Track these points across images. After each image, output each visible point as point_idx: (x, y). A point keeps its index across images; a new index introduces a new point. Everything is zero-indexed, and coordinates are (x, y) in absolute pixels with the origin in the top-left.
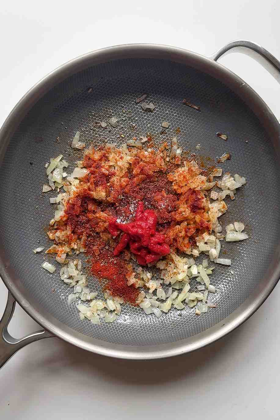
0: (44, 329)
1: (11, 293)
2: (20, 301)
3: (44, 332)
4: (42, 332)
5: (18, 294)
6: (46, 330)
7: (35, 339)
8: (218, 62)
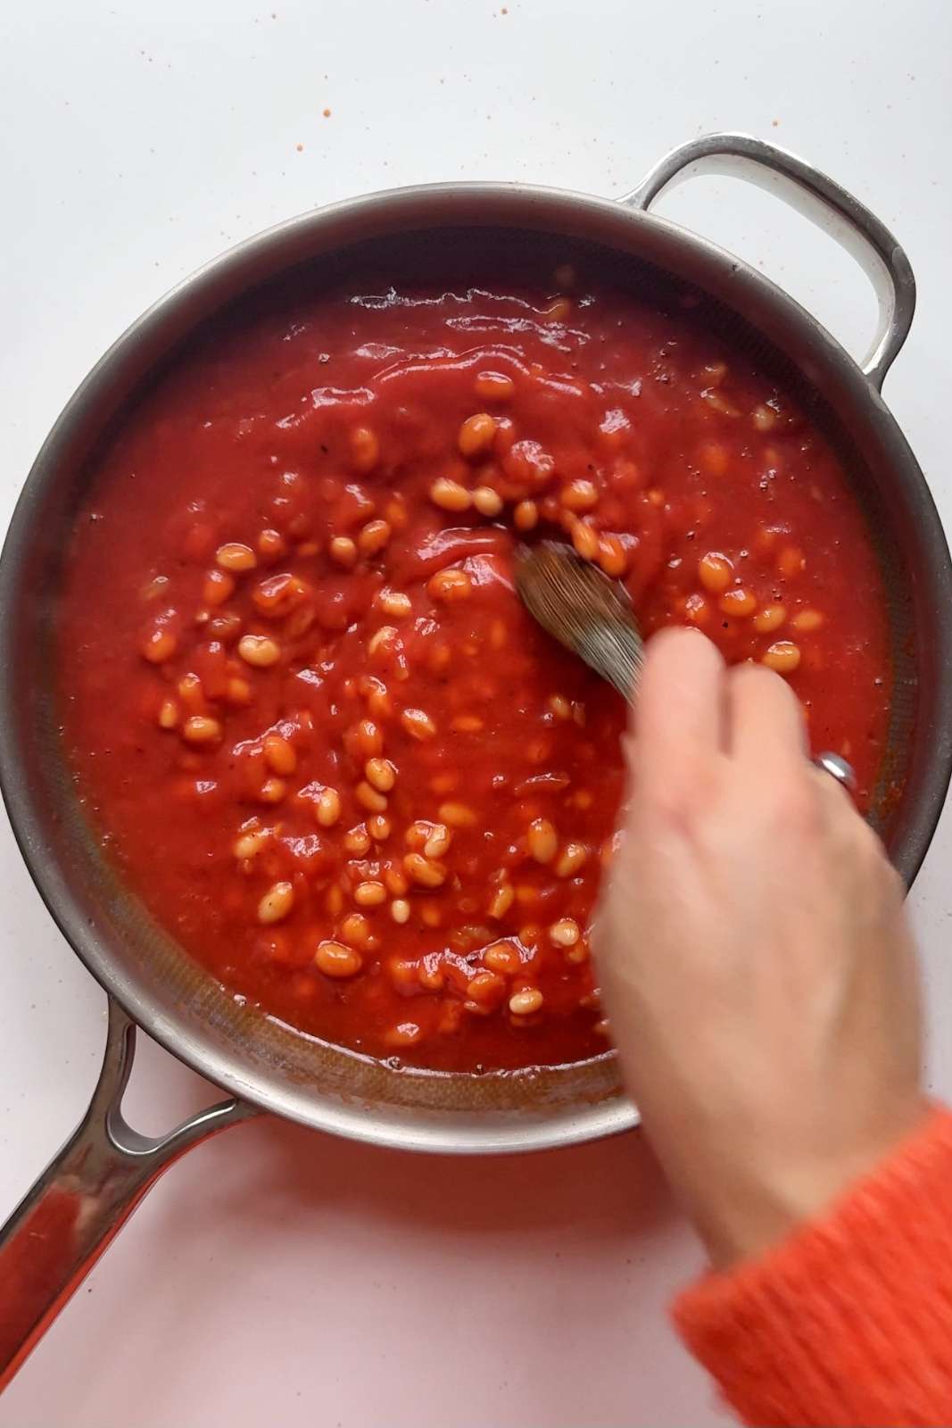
0: (232, 1097)
1: (116, 1003)
2: (146, 1023)
3: (230, 1109)
4: (226, 1108)
5: (139, 1003)
6: (236, 1099)
7: (208, 1131)
8: (651, 212)
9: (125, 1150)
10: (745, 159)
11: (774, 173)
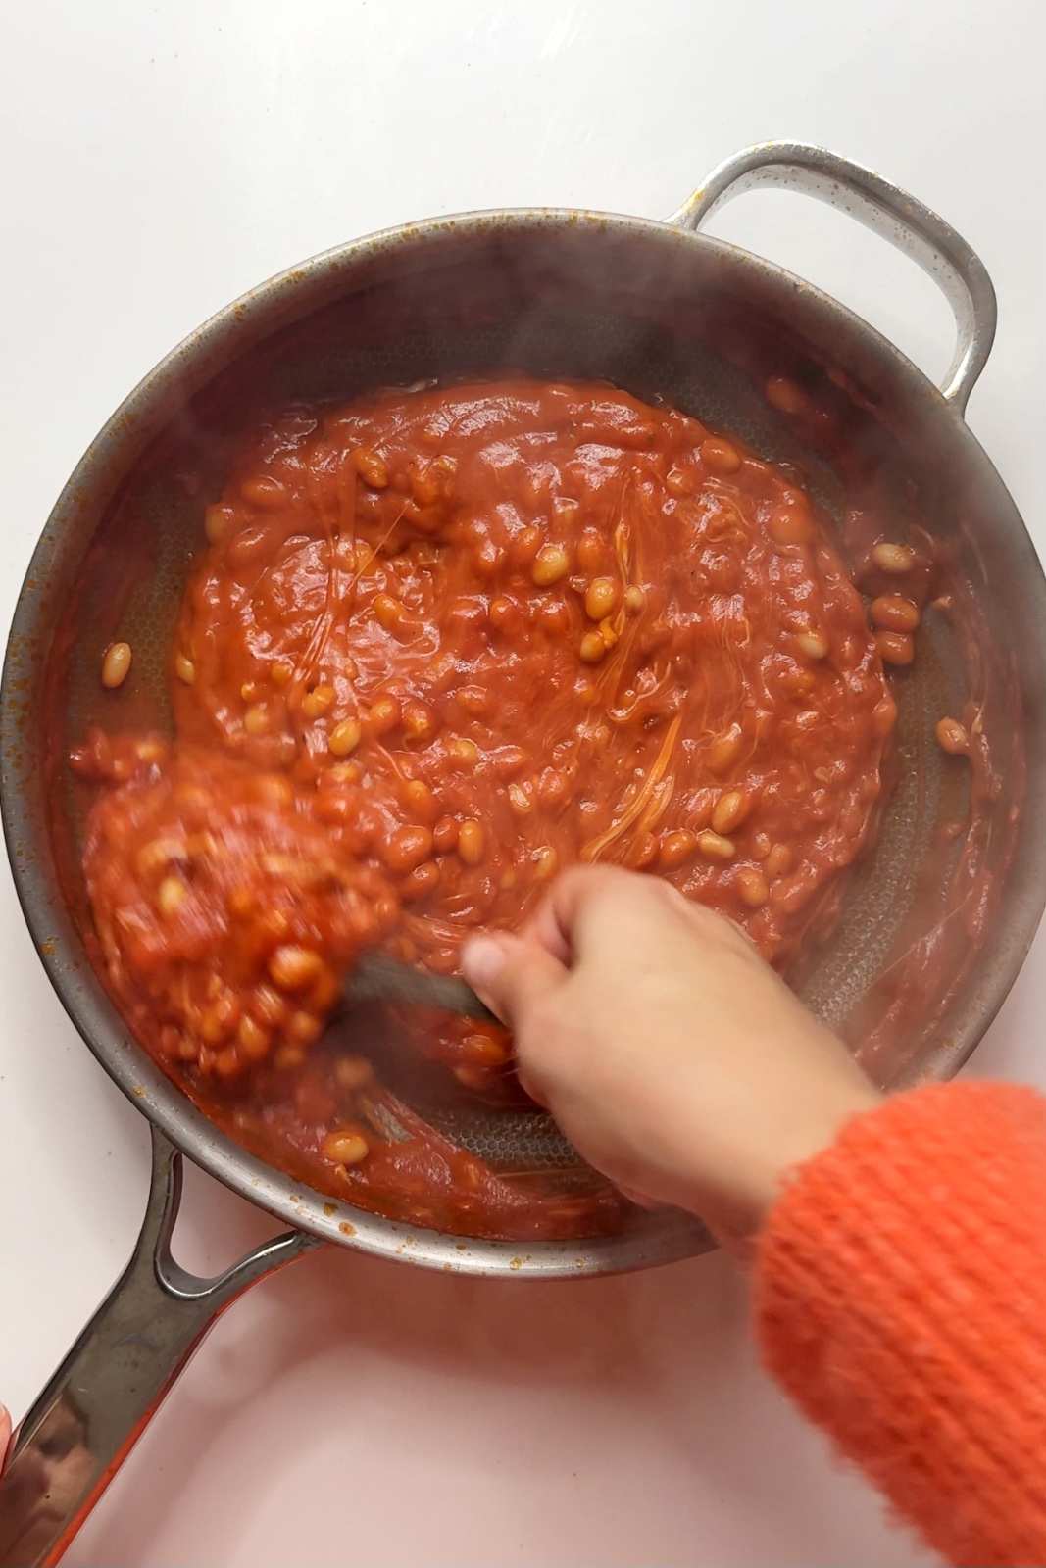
0: (294, 1229)
1: (159, 1133)
2: (193, 1152)
3: (290, 1241)
4: (287, 1240)
5: (185, 1131)
6: (298, 1229)
8: (702, 231)
9: (178, 1292)
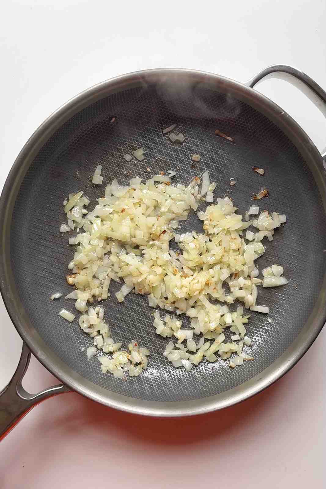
2: (35, 352)
4: (60, 387)
6: (64, 384)
7: (52, 394)
8: (254, 89)
9: (21, 397)
10: (290, 75)
11: (299, 81)
